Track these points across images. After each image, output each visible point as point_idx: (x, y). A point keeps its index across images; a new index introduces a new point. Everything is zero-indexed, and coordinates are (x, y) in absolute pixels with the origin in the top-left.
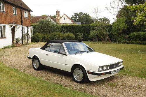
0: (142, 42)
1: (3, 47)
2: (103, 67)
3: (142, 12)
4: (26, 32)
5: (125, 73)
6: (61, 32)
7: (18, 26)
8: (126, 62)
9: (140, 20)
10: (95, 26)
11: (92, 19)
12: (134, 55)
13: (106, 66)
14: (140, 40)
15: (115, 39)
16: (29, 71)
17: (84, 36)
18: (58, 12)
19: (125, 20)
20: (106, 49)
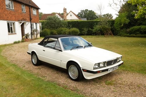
0: (143, 35)
1: (13, 42)
2: (99, 64)
3: (144, 6)
4: (35, 28)
5: (125, 68)
6: (67, 27)
7: (27, 23)
8: (127, 55)
9: (141, 13)
10: (99, 22)
11: (96, 15)
12: (135, 48)
13: (103, 63)
14: (141, 33)
15: (117, 33)
16: (27, 67)
17: (89, 31)
18: (65, 10)
19: (127, 14)
20: (108, 42)
